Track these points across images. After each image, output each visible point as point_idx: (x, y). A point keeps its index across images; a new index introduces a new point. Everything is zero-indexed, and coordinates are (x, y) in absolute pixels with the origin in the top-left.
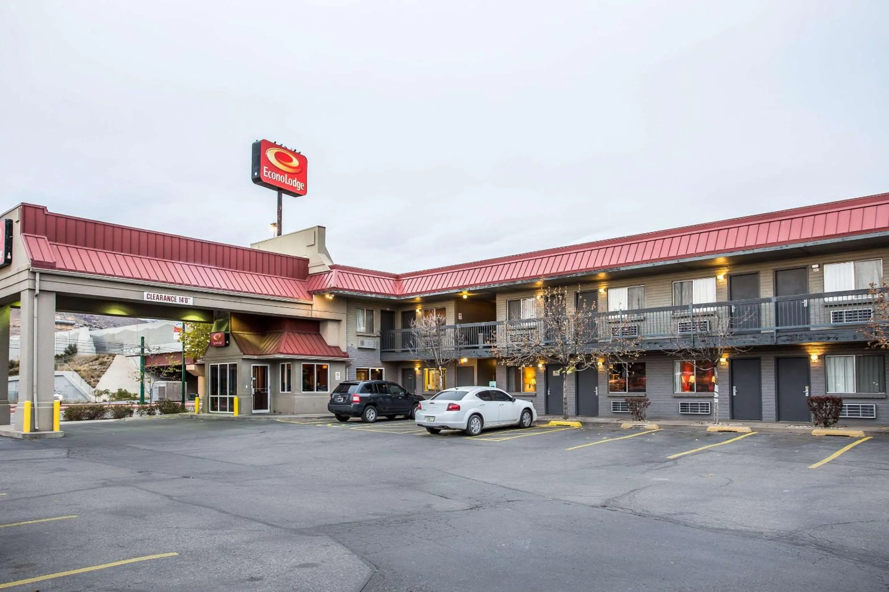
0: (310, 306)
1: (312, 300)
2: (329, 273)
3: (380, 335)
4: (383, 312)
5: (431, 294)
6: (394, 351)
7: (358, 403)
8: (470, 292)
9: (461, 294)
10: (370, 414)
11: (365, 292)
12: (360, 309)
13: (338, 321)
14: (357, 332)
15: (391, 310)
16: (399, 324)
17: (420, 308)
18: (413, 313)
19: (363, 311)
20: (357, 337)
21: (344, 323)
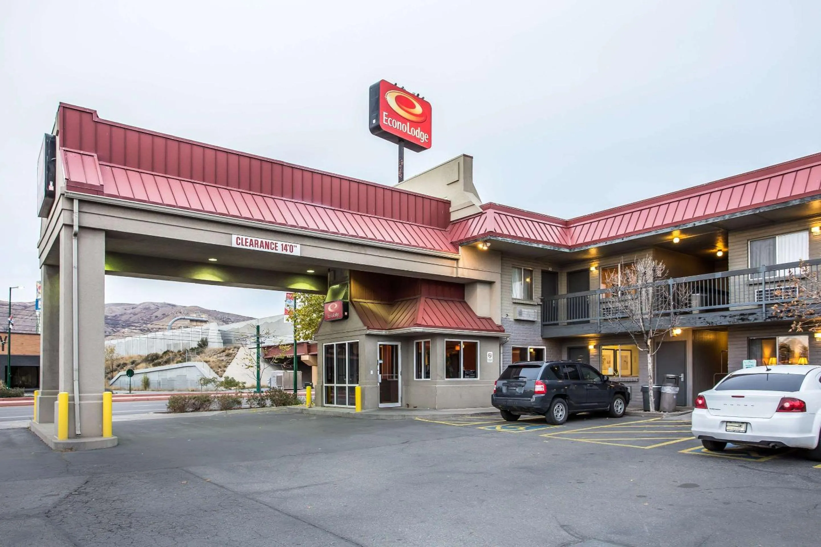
0: (456, 262)
1: (458, 254)
2: (481, 216)
3: (541, 303)
4: (544, 273)
5: (625, 239)
6: (557, 324)
7: (543, 395)
8: (684, 231)
9: (669, 237)
10: (558, 411)
11: (530, 240)
12: (515, 268)
13: (490, 283)
14: (513, 299)
15: (554, 271)
16: (563, 288)
17: (596, 265)
18: (587, 271)
19: (519, 270)
20: (514, 306)
21: (497, 286)
